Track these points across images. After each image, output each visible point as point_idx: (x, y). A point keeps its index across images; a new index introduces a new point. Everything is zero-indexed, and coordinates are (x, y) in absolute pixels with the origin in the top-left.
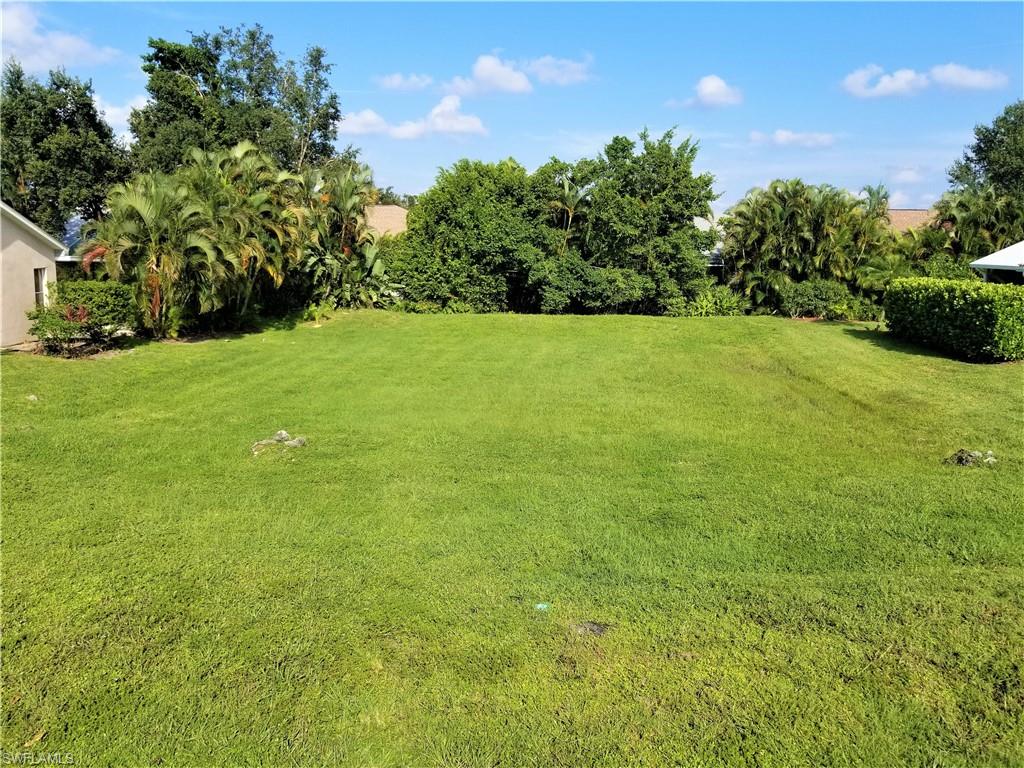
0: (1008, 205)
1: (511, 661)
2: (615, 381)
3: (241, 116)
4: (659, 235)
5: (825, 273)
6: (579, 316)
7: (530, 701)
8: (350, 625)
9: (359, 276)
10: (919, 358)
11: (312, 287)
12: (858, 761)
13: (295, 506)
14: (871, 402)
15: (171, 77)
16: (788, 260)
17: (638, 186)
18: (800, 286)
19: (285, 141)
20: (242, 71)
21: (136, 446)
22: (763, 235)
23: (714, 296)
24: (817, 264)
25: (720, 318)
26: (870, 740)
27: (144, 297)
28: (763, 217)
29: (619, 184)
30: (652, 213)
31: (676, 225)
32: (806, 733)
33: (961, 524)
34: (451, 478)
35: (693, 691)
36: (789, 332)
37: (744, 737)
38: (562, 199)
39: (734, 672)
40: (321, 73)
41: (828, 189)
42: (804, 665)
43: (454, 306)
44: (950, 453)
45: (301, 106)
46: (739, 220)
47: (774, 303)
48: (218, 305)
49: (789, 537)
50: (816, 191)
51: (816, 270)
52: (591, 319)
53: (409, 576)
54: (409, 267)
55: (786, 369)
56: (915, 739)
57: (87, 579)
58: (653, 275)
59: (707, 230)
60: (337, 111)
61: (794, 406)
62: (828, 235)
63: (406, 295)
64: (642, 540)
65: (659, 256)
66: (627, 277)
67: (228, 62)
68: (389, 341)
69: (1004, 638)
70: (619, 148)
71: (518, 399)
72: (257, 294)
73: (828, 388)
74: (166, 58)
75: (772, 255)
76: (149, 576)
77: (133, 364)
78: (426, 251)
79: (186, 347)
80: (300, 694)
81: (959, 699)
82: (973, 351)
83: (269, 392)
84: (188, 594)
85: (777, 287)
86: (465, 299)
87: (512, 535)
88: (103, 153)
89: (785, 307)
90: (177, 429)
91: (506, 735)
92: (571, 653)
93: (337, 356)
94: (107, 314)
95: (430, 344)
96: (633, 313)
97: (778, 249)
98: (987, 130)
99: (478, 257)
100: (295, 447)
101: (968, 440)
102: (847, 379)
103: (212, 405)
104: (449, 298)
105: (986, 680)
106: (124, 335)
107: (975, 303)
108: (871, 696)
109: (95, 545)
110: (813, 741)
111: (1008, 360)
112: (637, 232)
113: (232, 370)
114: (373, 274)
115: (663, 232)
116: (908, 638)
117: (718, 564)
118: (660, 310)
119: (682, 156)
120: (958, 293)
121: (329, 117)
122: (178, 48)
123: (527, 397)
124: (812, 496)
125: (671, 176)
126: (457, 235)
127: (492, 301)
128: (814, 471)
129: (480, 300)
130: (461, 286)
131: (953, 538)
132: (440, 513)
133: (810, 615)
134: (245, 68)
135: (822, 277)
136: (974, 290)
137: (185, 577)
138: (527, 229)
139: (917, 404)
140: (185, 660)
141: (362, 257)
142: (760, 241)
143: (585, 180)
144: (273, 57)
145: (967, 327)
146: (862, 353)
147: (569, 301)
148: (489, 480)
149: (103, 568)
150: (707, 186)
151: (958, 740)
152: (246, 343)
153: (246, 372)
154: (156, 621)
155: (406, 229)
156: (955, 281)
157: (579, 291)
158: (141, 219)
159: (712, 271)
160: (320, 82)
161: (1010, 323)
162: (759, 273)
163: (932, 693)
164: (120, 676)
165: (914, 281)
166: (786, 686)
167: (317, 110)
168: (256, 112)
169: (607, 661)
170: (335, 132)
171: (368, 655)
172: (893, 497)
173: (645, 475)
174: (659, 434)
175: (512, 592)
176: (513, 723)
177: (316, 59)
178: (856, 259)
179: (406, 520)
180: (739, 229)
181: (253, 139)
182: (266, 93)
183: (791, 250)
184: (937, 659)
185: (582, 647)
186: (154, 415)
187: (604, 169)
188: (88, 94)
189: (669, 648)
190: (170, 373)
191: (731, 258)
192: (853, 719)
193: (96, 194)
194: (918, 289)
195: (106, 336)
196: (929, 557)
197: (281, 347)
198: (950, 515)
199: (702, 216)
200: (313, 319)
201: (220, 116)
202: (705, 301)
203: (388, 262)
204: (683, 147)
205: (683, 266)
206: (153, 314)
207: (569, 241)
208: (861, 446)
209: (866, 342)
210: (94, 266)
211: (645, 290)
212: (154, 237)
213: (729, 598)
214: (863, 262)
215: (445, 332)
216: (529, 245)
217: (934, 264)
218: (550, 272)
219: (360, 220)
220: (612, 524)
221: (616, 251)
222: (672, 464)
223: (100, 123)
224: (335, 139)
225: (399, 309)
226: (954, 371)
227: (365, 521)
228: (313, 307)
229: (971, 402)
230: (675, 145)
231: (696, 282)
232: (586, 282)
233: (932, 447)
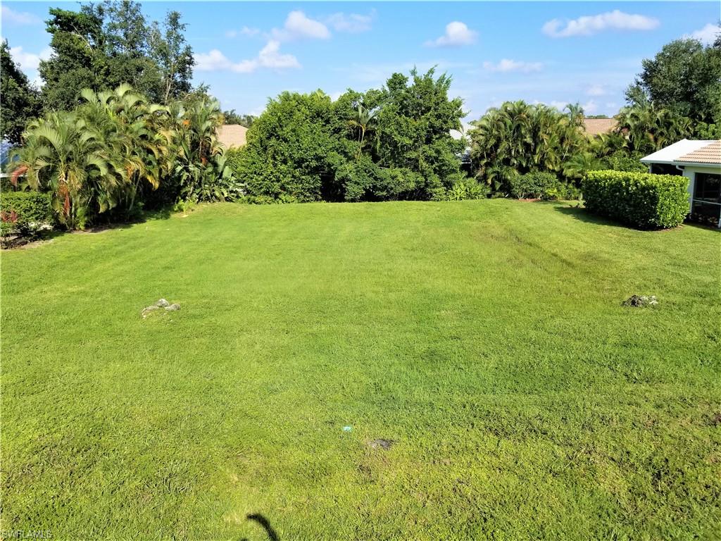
0: (666, 115)
1: (327, 471)
2: (397, 251)
3: (122, 64)
4: (426, 143)
5: (541, 167)
6: (372, 203)
7: (340, 500)
8: (215, 448)
9: (213, 178)
10: (605, 228)
11: (180, 188)
12: (562, 534)
13: (173, 356)
14: (574, 260)
15: (68, 37)
16: (515, 158)
17: (410, 108)
18: (524, 177)
19: (154, 82)
20: (120, 31)
21: (58, 314)
22: (499, 140)
23: (465, 186)
24: (536, 161)
25: (470, 201)
26: (570, 519)
27: (58, 202)
28: (499, 128)
29: (398, 108)
30: (422, 128)
31: (437, 136)
32: (527, 515)
33: (633, 352)
34: (284, 330)
35: (451, 487)
36: (517, 210)
37: (485, 520)
38: (358, 119)
39: (479, 472)
40: (178, 30)
41: (542, 107)
42: (526, 464)
43: (283, 198)
44: (627, 297)
45: (165, 56)
46: (481, 131)
47: (507, 190)
48: (112, 205)
49: (517, 367)
50: (534, 109)
51: (536, 165)
52: (380, 205)
53: (255, 409)
54: (250, 171)
55: (516, 238)
56: (600, 516)
57: (28, 421)
58: (422, 172)
59: (460, 139)
60: (192, 58)
61: (521, 265)
62: (543, 140)
63: (249, 192)
64: (416, 373)
65: (427, 159)
66: (405, 174)
67: (109, 24)
68: (237, 225)
69: (660, 439)
70: (396, 82)
71: (330, 268)
72: (140, 194)
73: (544, 251)
74: (64, 23)
75: (504, 156)
76: (71, 417)
77: (53, 251)
78: (261, 159)
79: (90, 236)
80: (181, 502)
81: (629, 485)
82: (643, 222)
83: (152, 268)
84: (100, 430)
85: (509, 177)
86: (291, 193)
87: (327, 373)
88: (21, 95)
89: (514, 191)
90: (87, 299)
91: (324, 526)
92: (368, 462)
93: (200, 239)
94: (32, 215)
95: (267, 227)
96: (409, 200)
97: (509, 151)
98: (651, 63)
99: (299, 163)
100: (172, 311)
101: (639, 287)
102: (557, 244)
103: (112, 280)
104: (280, 193)
105: (648, 470)
106: (45, 229)
107: (644, 189)
108: (571, 486)
109: (33, 394)
110: (532, 521)
111: (667, 228)
112: (411, 142)
113: (125, 252)
114: (223, 176)
115: (429, 141)
116: (596, 442)
117: (468, 389)
118: (428, 196)
119: (440, 86)
120: (632, 182)
121: (185, 64)
122: (72, 14)
123: (336, 265)
124: (533, 334)
125: (433, 101)
126: (283, 147)
127: (310, 193)
128: (534, 315)
129: (302, 193)
130: (288, 184)
131: (628, 363)
132: (276, 358)
133: (530, 426)
134: (122, 28)
135: (539, 170)
136: (643, 180)
137: (97, 417)
138: (332, 141)
139: (605, 261)
140: (99, 479)
141: (215, 165)
142: (496, 146)
143: (373, 105)
144: (142, 19)
145: (638, 206)
146: (567, 225)
147: (364, 192)
148: (310, 330)
149: (39, 412)
150: (458, 107)
151: (628, 516)
152: (134, 231)
153: (135, 253)
154: (78, 452)
155: (246, 143)
156: (630, 173)
157: (371, 185)
158: (51, 145)
159: (464, 167)
160: (178, 37)
161: (667, 202)
162: (496, 169)
163: (612, 481)
164: (55, 494)
165: (601, 174)
166: (513, 481)
167: (177, 58)
168: (133, 61)
169: (392, 467)
170: (191, 73)
171: (228, 470)
172: (587, 333)
173: (419, 322)
174: (429, 290)
175: (327, 418)
176: (329, 517)
177: (174, 20)
178: (563, 157)
179: (252, 365)
180: (481, 137)
181: (131, 82)
182: (139, 46)
183: (518, 152)
184: (616, 457)
185: (375, 458)
186: (70, 289)
187: (386, 97)
188: (6, 50)
189: (434, 456)
190: (80, 256)
191: (476, 158)
192: (558, 504)
193: (18, 125)
194: (604, 179)
195: (31, 232)
196: (611, 378)
197: (160, 233)
198: (626, 345)
199: (455, 129)
200: (182, 210)
201: (106, 64)
202: (459, 189)
203: (234, 167)
204: (441, 80)
205: (443, 165)
206: (65, 214)
207: (363, 149)
208: (567, 294)
209: (570, 217)
210: (20, 180)
211: (417, 182)
212: (62, 158)
213: (475, 417)
214: (567, 159)
215: (277, 218)
216: (335, 153)
217: (615, 160)
218: (350, 172)
219: (213, 138)
220: (396, 361)
221: (397, 155)
222: (438, 313)
223: (17, 72)
224: (191, 78)
225: (243, 201)
226: (630, 237)
227: (224, 367)
228: (181, 202)
229: (641, 259)
230: (435, 78)
231: (452, 176)
232: (376, 179)
233: (615, 293)
